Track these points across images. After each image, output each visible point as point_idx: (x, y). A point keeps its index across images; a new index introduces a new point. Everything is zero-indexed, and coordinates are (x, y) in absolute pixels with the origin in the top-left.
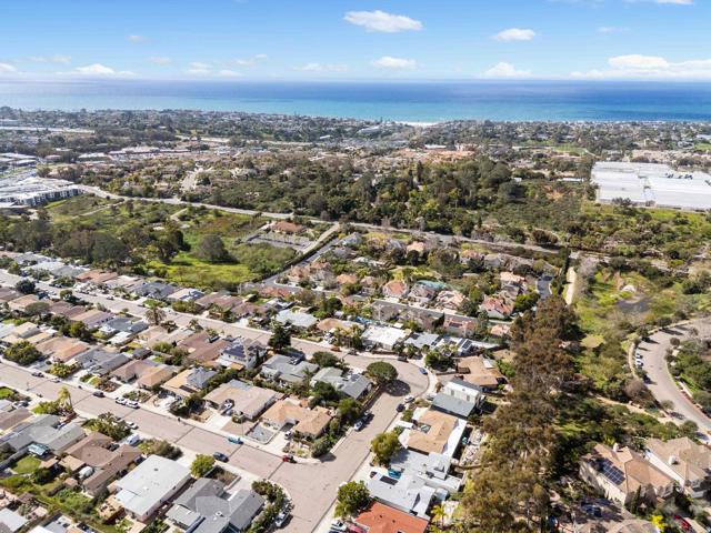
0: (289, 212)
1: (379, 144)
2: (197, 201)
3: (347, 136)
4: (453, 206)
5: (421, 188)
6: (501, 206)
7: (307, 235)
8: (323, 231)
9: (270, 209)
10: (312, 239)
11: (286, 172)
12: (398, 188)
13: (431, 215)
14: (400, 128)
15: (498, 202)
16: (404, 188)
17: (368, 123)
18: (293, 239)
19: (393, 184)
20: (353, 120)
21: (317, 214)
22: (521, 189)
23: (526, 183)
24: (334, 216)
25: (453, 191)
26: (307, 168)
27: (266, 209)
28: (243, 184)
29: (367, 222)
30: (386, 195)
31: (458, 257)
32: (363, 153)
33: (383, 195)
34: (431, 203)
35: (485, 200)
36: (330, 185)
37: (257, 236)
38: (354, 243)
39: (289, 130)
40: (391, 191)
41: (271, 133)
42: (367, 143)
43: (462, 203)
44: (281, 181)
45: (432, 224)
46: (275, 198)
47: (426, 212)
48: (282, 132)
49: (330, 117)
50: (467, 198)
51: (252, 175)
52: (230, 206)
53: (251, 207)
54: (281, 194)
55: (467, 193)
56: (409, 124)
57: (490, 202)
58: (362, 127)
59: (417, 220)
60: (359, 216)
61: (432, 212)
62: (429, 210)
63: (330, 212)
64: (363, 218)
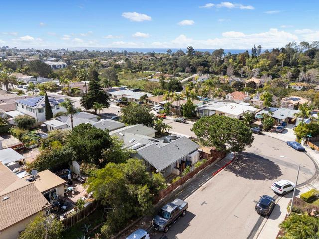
12: (239, 58)
13: (263, 70)
16: (243, 57)
24: (194, 71)
25: (281, 55)
30: (230, 61)
34: (263, 61)
40: (234, 59)
43: (286, 64)
47: (260, 67)
50: (291, 60)
59: (253, 70)
60: (211, 70)
61: (264, 67)
62: (262, 66)
63: (192, 68)
64: (214, 71)
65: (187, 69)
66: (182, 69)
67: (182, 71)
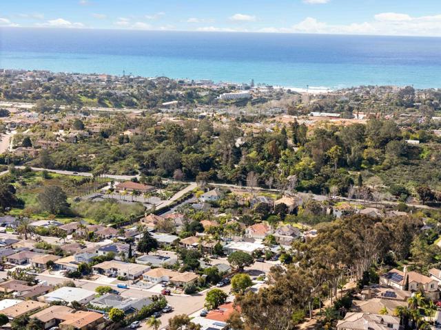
0: (135, 173)
1: (248, 111)
2: (18, 163)
3: (202, 103)
4: (332, 166)
5: (296, 149)
6: (389, 168)
7: (157, 195)
8: (177, 190)
9: (111, 171)
10: (164, 199)
11: (128, 133)
12: (268, 147)
13: (306, 174)
14: (279, 95)
15: (385, 162)
16: (275, 147)
17: (233, 88)
18: (141, 198)
19: (263, 143)
20: (210, 83)
21: (169, 175)
22: (416, 151)
23: (423, 145)
24: (190, 177)
25: (333, 149)
26: (152, 129)
27: (106, 170)
28: (73, 146)
29: (229, 182)
30: (253, 154)
31: (332, 212)
32: (224, 119)
33: (251, 155)
34: (305, 161)
35: (371, 161)
36: (184, 143)
37: (99, 196)
38: (213, 200)
39: (119, 93)
40: (260, 150)
41: (93, 97)
42: (231, 110)
43: (342, 163)
44: (121, 143)
45: (305, 183)
46: (115, 160)
47: (300, 171)
48: (109, 95)
49: (177, 79)
50: (348, 158)
51: (82, 138)
52: (60, 167)
53: (87, 169)
54: (121, 156)
55: (349, 151)
56: (293, 89)
57: (377, 163)
58: (223, 91)
59: (288, 178)
60: (220, 174)
61: (307, 172)
62: (304, 169)
63: (185, 170)
64: (225, 178)
65: (177, 172)
66: (165, 172)
67: (166, 176)
